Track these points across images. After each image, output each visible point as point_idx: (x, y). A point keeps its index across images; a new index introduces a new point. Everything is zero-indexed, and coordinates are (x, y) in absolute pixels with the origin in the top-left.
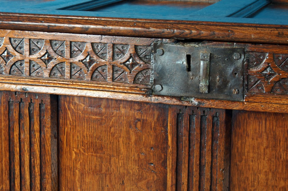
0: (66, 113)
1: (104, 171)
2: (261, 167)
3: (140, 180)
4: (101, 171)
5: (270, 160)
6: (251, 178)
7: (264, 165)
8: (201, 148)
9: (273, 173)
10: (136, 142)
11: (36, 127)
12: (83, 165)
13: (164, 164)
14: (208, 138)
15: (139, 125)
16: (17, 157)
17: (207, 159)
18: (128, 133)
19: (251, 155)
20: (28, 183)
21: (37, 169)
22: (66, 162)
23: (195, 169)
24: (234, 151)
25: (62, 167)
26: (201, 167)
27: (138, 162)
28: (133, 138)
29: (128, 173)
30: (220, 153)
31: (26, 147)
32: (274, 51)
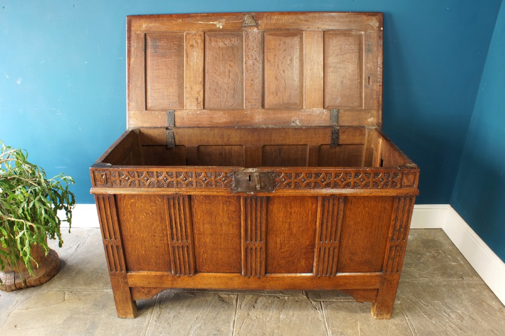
0: (194, 201)
1: (213, 222)
2: (280, 215)
3: (229, 224)
4: (212, 222)
5: (284, 212)
6: (276, 220)
7: (281, 214)
8: (256, 211)
9: (285, 217)
10: (227, 210)
11: (182, 208)
12: (203, 221)
13: (240, 217)
14: (259, 207)
15: (228, 203)
16: (173, 220)
17: (259, 214)
18: (223, 207)
19: (276, 211)
20: (179, 230)
21: (183, 225)
22: (195, 219)
23: (254, 220)
24: (269, 210)
25: (194, 222)
26: (256, 218)
27: (229, 218)
28: (226, 209)
29: (224, 222)
30: (264, 212)
31: (178, 216)
32: (286, 172)
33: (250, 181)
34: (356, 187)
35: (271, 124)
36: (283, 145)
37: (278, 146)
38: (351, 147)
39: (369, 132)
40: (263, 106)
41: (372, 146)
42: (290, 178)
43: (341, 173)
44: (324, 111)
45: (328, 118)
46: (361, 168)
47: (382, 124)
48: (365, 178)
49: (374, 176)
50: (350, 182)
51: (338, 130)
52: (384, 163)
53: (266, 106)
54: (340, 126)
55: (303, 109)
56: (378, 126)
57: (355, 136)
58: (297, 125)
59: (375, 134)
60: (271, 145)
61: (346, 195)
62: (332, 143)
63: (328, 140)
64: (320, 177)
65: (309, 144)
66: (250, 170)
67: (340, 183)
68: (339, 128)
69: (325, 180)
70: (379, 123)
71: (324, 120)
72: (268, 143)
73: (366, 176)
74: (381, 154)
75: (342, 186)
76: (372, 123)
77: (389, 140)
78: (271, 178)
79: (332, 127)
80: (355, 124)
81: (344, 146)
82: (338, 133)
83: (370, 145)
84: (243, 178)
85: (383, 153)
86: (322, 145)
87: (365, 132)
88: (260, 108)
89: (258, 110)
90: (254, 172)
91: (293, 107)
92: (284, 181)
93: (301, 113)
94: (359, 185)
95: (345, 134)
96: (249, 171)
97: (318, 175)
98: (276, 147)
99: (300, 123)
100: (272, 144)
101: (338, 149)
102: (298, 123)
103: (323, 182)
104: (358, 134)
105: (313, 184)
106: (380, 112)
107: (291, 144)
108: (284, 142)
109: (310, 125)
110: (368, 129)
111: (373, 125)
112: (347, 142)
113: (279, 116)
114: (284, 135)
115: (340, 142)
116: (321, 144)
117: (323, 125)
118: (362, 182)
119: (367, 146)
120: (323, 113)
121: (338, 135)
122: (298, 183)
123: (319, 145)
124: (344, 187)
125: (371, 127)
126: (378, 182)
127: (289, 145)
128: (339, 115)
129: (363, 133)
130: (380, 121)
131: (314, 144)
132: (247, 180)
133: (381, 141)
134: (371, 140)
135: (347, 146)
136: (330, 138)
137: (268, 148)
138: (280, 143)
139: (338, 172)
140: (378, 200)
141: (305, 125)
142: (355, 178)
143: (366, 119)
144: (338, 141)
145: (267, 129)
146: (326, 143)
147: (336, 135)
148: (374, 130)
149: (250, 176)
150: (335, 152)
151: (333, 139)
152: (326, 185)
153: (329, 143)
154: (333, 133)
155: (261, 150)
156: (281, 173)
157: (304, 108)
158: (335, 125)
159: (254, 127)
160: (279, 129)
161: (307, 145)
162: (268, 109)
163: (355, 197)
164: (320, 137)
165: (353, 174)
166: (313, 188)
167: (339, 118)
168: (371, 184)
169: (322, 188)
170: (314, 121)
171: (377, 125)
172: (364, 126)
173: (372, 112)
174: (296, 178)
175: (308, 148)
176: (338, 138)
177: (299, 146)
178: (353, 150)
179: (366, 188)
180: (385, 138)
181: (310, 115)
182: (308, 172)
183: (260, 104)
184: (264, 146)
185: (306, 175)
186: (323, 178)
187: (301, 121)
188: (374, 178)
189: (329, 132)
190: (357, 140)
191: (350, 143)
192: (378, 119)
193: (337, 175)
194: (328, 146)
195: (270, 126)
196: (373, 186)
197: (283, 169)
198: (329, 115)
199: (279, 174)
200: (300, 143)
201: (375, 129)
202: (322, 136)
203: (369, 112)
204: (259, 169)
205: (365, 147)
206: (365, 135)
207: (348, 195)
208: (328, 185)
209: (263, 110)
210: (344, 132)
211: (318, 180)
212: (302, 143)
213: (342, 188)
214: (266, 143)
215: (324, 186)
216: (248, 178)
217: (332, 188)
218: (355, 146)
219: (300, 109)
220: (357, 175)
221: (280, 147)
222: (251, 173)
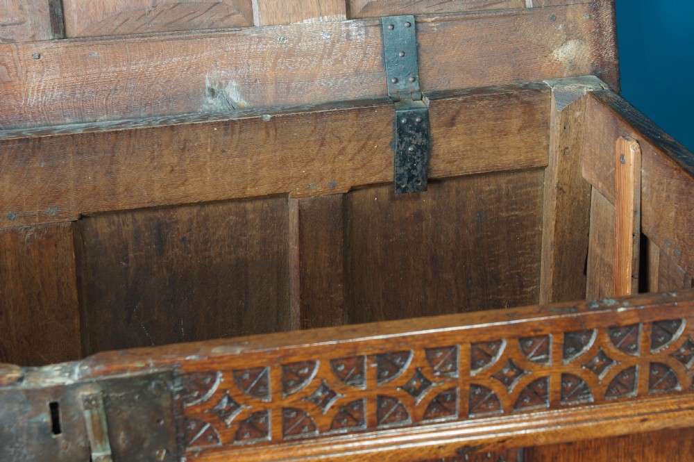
32: (234, 364)
33: (56, 428)
34: (574, 397)
35: (107, 109)
36: (173, 207)
37: (150, 215)
38: (487, 185)
39: (566, 112)
40: (58, 25)
41: (585, 174)
42: (255, 392)
43: (499, 342)
44: (353, 26)
45: (372, 61)
46: (588, 308)
47: (618, 66)
48: (612, 350)
49: (654, 336)
50: (543, 380)
51: (426, 117)
52: (654, 251)
53: (75, 25)
54: (434, 96)
55: (252, 25)
56: (601, 77)
57: (504, 133)
58: (234, 108)
59: (597, 120)
60: (118, 212)
61: (529, 443)
62: (400, 177)
63: (382, 166)
64: (404, 370)
65: (296, 190)
66: (54, 375)
67: (496, 389)
68: (427, 100)
69: (427, 383)
70: (603, 65)
71: (357, 72)
72: (103, 206)
73: (614, 341)
74: (640, 212)
75: (506, 403)
76: (573, 65)
77: (673, 147)
78: (165, 403)
79: (394, 101)
80: (498, 77)
81: (454, 184)
82: (423, 128)
83: (576, 164)
84: (22, 421)
85: (649, 209)
86: (353, 189)
87: (545, 112)
88: (46, 33)
89: (34, 49)
90: (76, 386)
91: (206, 18)
92: (229, 412)
93: (243, 47)
94: (586, 387)
95: (459, 127)
96: (47, 383)
97: (388, 360)
98: (139, 217)
99: (244, 94)
100: (122, 204)
101: (427, 201)
102: (236, 97)
103: (416, 393)
104: (515, 123)
105: (369, 410)
106: (606, 14)
107: (211, 198)
108: (177, 194)
109: (293, 100)
110: (561, 97)
111: (577, 78)
112: (468, 166)
113: (139, 66)
114: (175, 160)
115: (440, 167)
116: (349, 183)
117: (352, 95)
118: (598, 372)
119: (561, 172)
120: (348, 35)
121: (427, 136)
122: (299, 411)
123: (343, 187)
124: (517, 405)
125: (572, 87)
126: (672, 362)
127: (202, 204)
128: (424, 41)
129: (539, 116)
130: (609, 54)
131: (319, 189)
132: (42, 428)
133: (631, 148)
134: (576, 146)
135: (466, 183)
136: (391, 152)
137: (102, 227)
138: (159, 197)
139: (486, 338)
140: (674, 443)
141: (270, 100)
142: (565, 356)
143: (545, 50)
144: (427, 166)
145: (92, 137)
146: (373, 180)
147: (419, 139)
148: (589, 101)
149: (54, 407)
150: (419, 216)
151: (403, 158)
152: (431, 405)
153: (390, 175)
154: (401, 131)
155: (67, 241)
156: (213, 374)
157: (257, 22)
158: (406, 93)
159: (26, 133)
160: (150, 132)
161: (285, 195)
162: (82, 39)
163: (570, 444)
164: (342, 152)
165: (554, 341)
166: (373, 427)
167: (425, 58)
168: (642, 376)
169: (416, 423)
170: (312, 78)
171: (594, 73)
172: (543, 86)
173: (570, 16)
174: (285, 388)
175: (293, 211)
176: (425, 149)
177: (249, 206)
178: (498, 200)
179: (621, 398)
180: (650, 134)
181: (290, 54)
182: (342, 353)
183: (44, 20)
184: (82, 217)
185: (334, 370)
186: (418, 374)
187: (247, 85)
188: (655, 344)
189: (383, 127)
190: (512, 152)
191: (481, 166)
192: (598, 45)
193: (481, 350)
194: (384, 191)
195: (104, 122)
196: (652, 382)
197: (217, 351)
198: (376, 41)
199: (198, 380)
200: (251, 192)
201: (596, 95)
202: (351, 148)
203: (553, 19)
204: (100, 368)
205: (550, 181)
206: (546, 124)
207: (542, 441)
208: (441, 406)
209: (61, 47)
210: (452, 123)
211: (394, 385)
212: (263, 190)
213: (508, 412)
214: (90, 206)
215: (420, 412)
216: (46, 418)
217: (463, 416)
218: (503, 180)
219: (239, 26)
220: (572, 340)
221: (160, 214)
222: (60, 390)
